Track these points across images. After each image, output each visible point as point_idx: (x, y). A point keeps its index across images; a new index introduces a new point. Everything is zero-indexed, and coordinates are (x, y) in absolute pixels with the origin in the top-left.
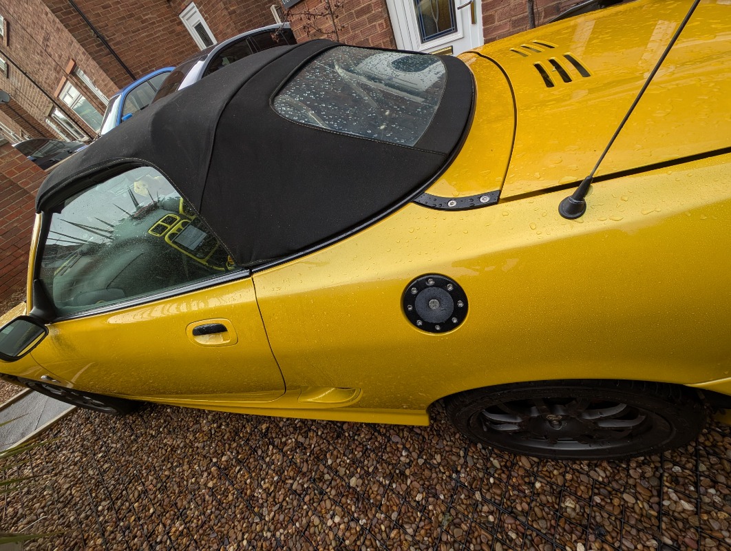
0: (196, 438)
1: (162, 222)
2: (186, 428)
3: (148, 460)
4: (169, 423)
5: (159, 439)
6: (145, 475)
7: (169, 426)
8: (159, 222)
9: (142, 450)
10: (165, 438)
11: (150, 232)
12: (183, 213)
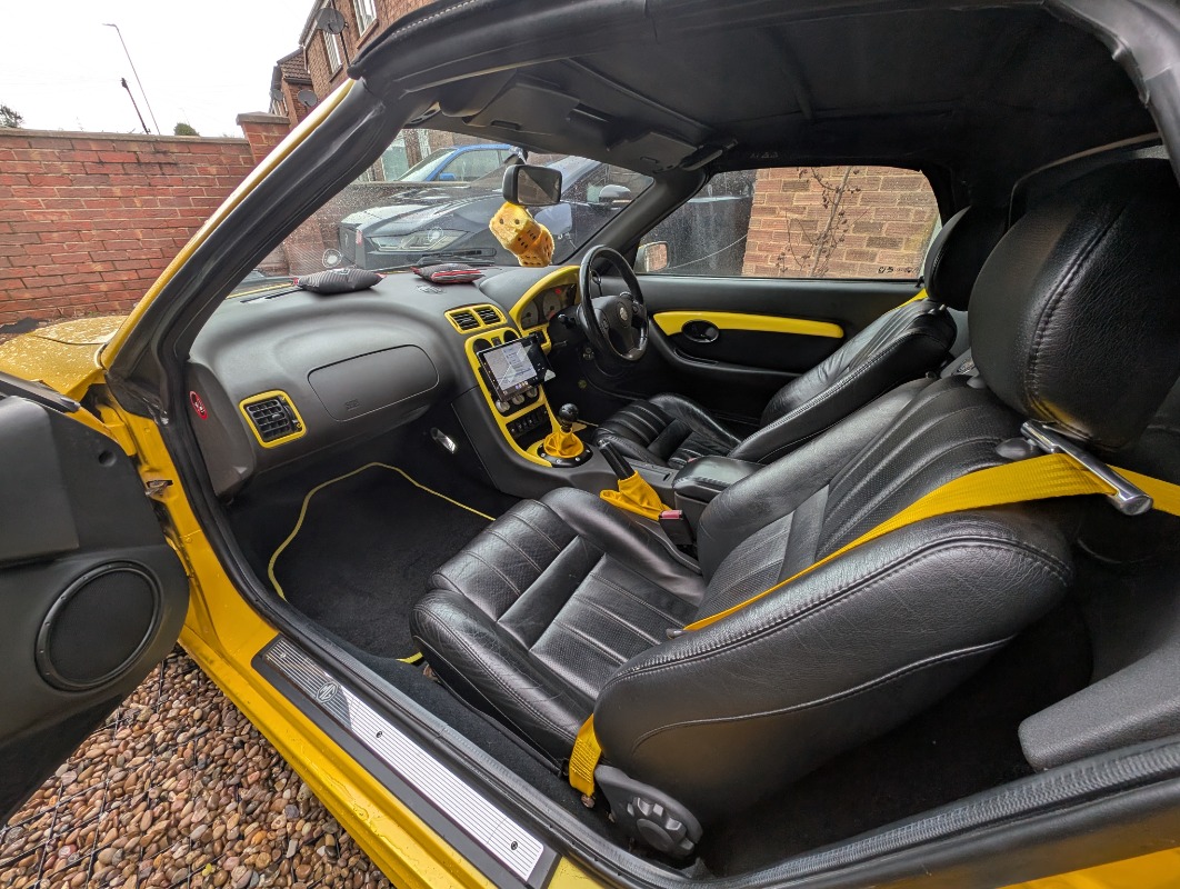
0: (241, 837)
1: (477, 310)
2: (234, 780)
3: (96, 817)
4: (209, 730)
5: (160, 765)
6: (60, 865)
7: (201, 741)
8: (471, 309)
9: (106, 770)
10: (175, 774)
11: (447, 315)
12: (514, 318)
